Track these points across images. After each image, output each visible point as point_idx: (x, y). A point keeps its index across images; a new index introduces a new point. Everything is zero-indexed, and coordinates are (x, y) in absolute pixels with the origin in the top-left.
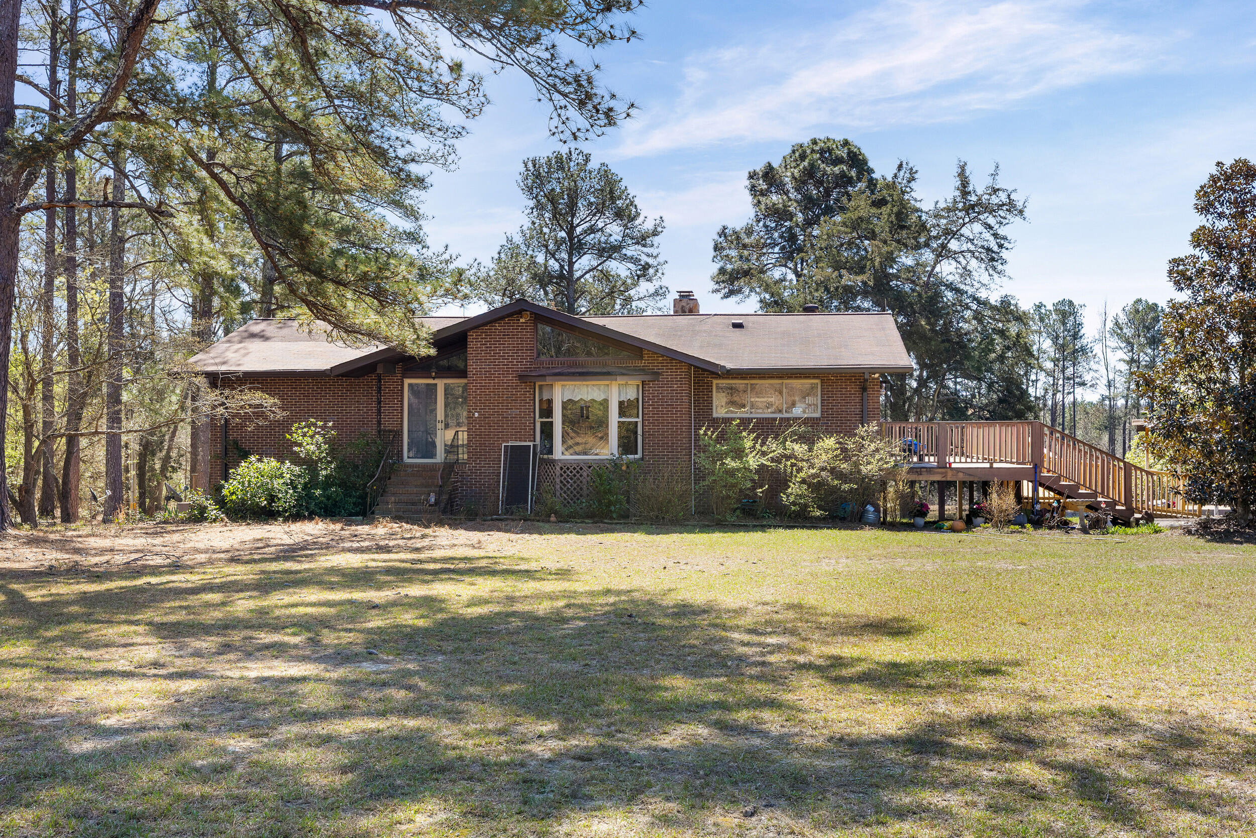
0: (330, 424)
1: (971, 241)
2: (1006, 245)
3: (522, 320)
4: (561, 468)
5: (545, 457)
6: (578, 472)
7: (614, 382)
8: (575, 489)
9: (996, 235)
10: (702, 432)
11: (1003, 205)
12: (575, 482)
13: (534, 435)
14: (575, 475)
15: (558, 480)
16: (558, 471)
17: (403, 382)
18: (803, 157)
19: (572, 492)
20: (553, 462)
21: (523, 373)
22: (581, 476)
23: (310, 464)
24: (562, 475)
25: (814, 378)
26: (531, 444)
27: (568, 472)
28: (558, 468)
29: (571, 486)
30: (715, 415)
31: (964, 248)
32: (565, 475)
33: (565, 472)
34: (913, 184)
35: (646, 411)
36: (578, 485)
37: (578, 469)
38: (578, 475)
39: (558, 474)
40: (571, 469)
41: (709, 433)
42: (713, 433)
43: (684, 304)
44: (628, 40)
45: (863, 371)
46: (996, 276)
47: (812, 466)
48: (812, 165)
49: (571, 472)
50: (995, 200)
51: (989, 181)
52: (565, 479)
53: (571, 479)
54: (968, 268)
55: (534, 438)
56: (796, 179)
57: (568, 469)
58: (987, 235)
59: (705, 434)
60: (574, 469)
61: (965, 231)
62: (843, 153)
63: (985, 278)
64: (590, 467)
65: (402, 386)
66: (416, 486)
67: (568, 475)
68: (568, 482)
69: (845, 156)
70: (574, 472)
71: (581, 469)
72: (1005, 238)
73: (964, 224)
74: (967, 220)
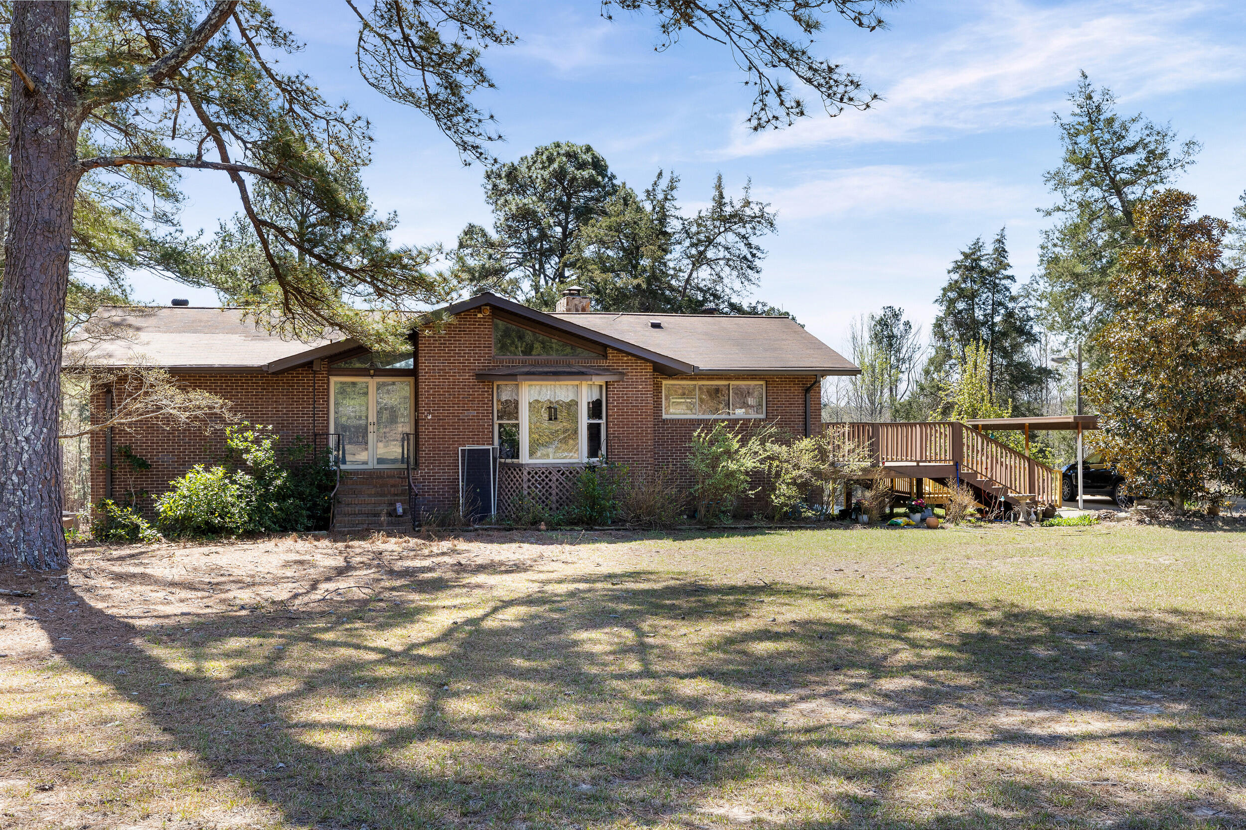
0: (270, 427)
1: (727, 249)
2: (759, 254)
3: (479, 315)
4: (529, 473)
5: (509, 461)
6: (547, 477)
7: (584, 382)
8: (543, 495)
9: (749, 245)
10: (695, 434)
11: (755, 217)
12: (543, 487)
13: (493, 438)
14: (543, 480)
15: (525, 486)
16: (525, 477)
17: (328, 380)
18: (551, 160)
19: (540, 499)
20: (520, 466)
21: (481, 372)
22: (550, 480)
23: (257, 472)
24: (529, 480)
25: (760, 379)
26: (490, 447)
27: (536, 477)
28: (525, 473)
29: (540, 491)
30: (664, 416)
31: (721, 255)
32: (533, 480)
33: (533, 477)
34: (674, 193)
35: (610, 412)
36: (547, 491)
37: (547, 473)
38: (547, 480)
39: (525, 479)
40: (540, 473)
41: (703, 435)
42: (707, 435)
43: (577, 302)
44: (873, 28)
45: (815, 373)
46: (746, 283)
47: (797, 467)
48: (562, 168)
49: (540, 477)
50: (748, 211)
51: (742, 195)
52: (533, 484)
53: (540, 484)
54: (721, 274)
55: (493, 441)
56: (545, 180)
57: (536, 473)
58: (742, 246)
59: (699, 436)
60: (543, 473)
61: (720, 239)
62: (588, 158)
63: (737, 285)
64: (559, 471)
65: (328, 384)
66: (370, 495)
67: (536, 480)
68: (536, 487)
69: (590, 160)
70: (543, 476)
71: (550, 473)
72: (758, 249)
73: (720, 233)
74: (722, 229)
